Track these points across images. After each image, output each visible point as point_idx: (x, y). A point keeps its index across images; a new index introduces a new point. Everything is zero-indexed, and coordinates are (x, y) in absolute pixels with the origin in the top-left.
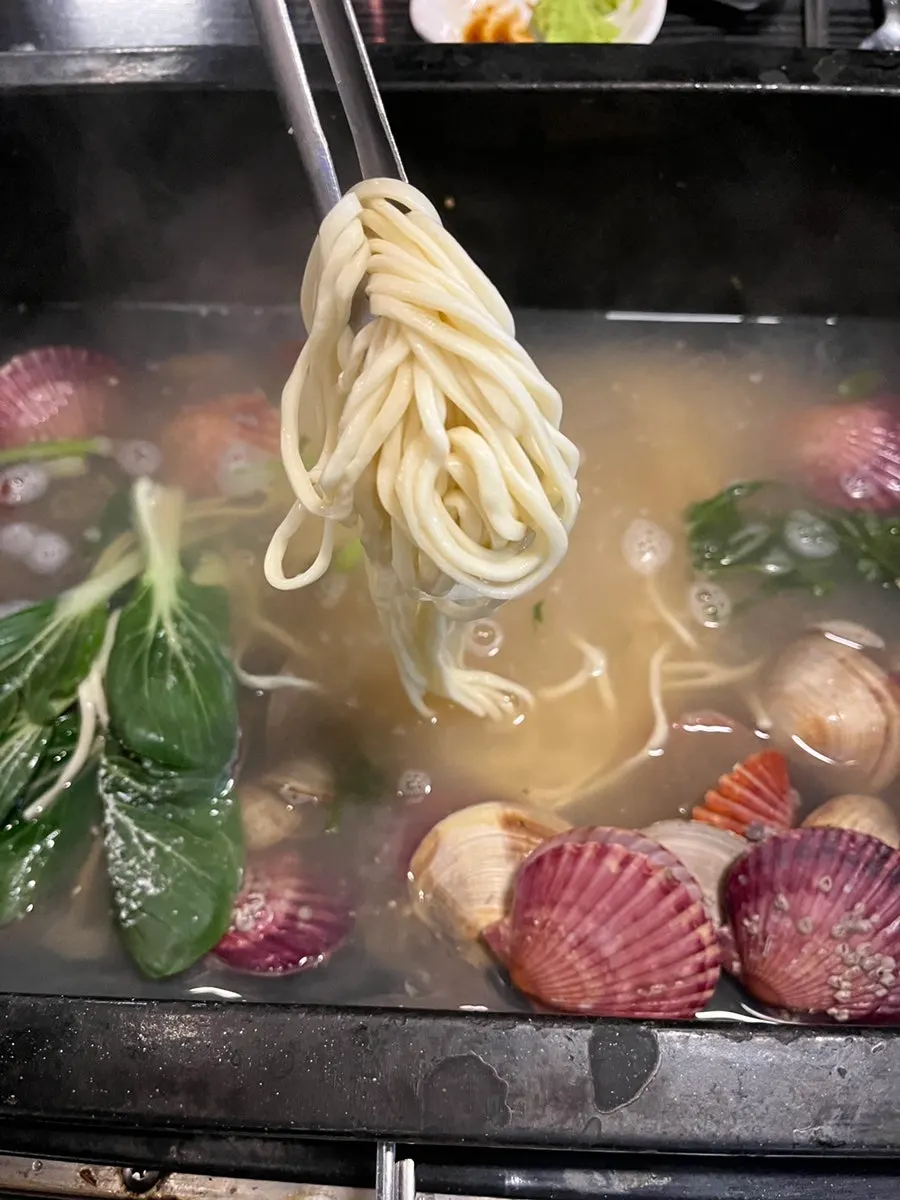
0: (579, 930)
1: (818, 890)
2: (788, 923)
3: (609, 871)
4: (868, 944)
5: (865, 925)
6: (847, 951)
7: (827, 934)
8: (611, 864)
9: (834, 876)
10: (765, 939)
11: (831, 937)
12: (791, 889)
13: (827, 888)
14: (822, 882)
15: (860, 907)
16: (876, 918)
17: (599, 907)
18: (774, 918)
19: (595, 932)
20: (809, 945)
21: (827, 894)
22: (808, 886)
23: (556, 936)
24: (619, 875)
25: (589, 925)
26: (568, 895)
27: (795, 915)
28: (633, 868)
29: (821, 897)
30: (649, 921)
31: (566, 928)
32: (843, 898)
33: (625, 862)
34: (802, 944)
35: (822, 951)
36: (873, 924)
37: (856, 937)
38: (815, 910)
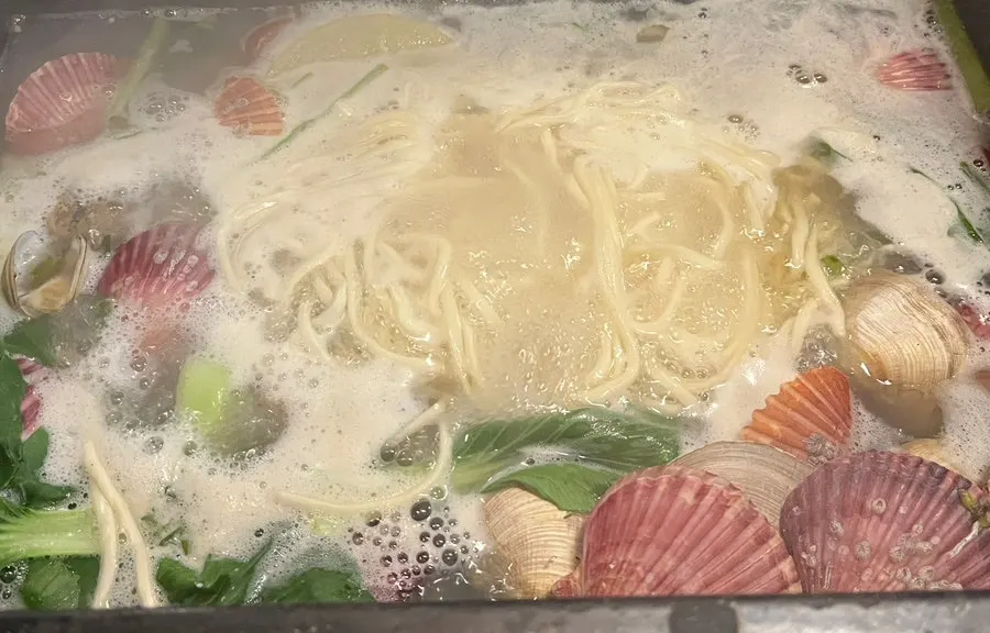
0: (657, 569)
1: (873, 512)
2: (844, 550)
3: (685, 503)
4: (930, 568)
5: (924, 546)
6: (909, 575)
7: (885, 558)
8: (687, 496)
9: (888, 497)
10: (824, 569)
11: (891, 560)
12: (844, 513)
13: (882, 509)
14: (875, 504)
15: (918, 528)
16: (936, 540)
17: (678, 541)
18: (831, 546)
19: (674, 570)
20: (869, 572)
21: (881, 516)
22: (862, 509)
23: (633, 578)
24: (696, 506)
25: (669, 561)
26: (645, 531)
27: (852, 541)
28: (709, 499)
29: (875, 519)
30: (729, 555)
31: (644, 568)
32: (899, 519)
33: (702, 493)
34: (861, 571)
35: (882, 577)
36: (934, 546)
37: (917, 560)
38: (871, 533)
